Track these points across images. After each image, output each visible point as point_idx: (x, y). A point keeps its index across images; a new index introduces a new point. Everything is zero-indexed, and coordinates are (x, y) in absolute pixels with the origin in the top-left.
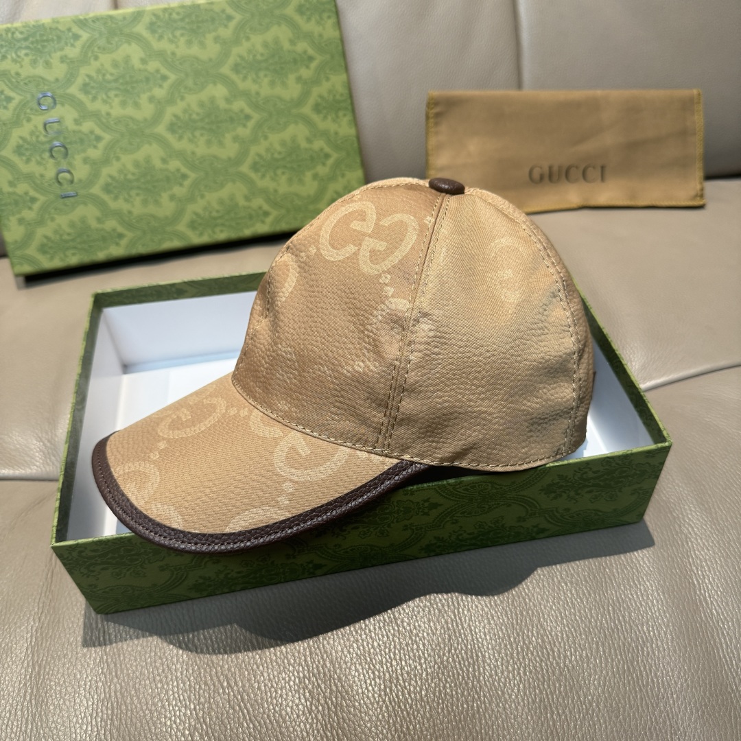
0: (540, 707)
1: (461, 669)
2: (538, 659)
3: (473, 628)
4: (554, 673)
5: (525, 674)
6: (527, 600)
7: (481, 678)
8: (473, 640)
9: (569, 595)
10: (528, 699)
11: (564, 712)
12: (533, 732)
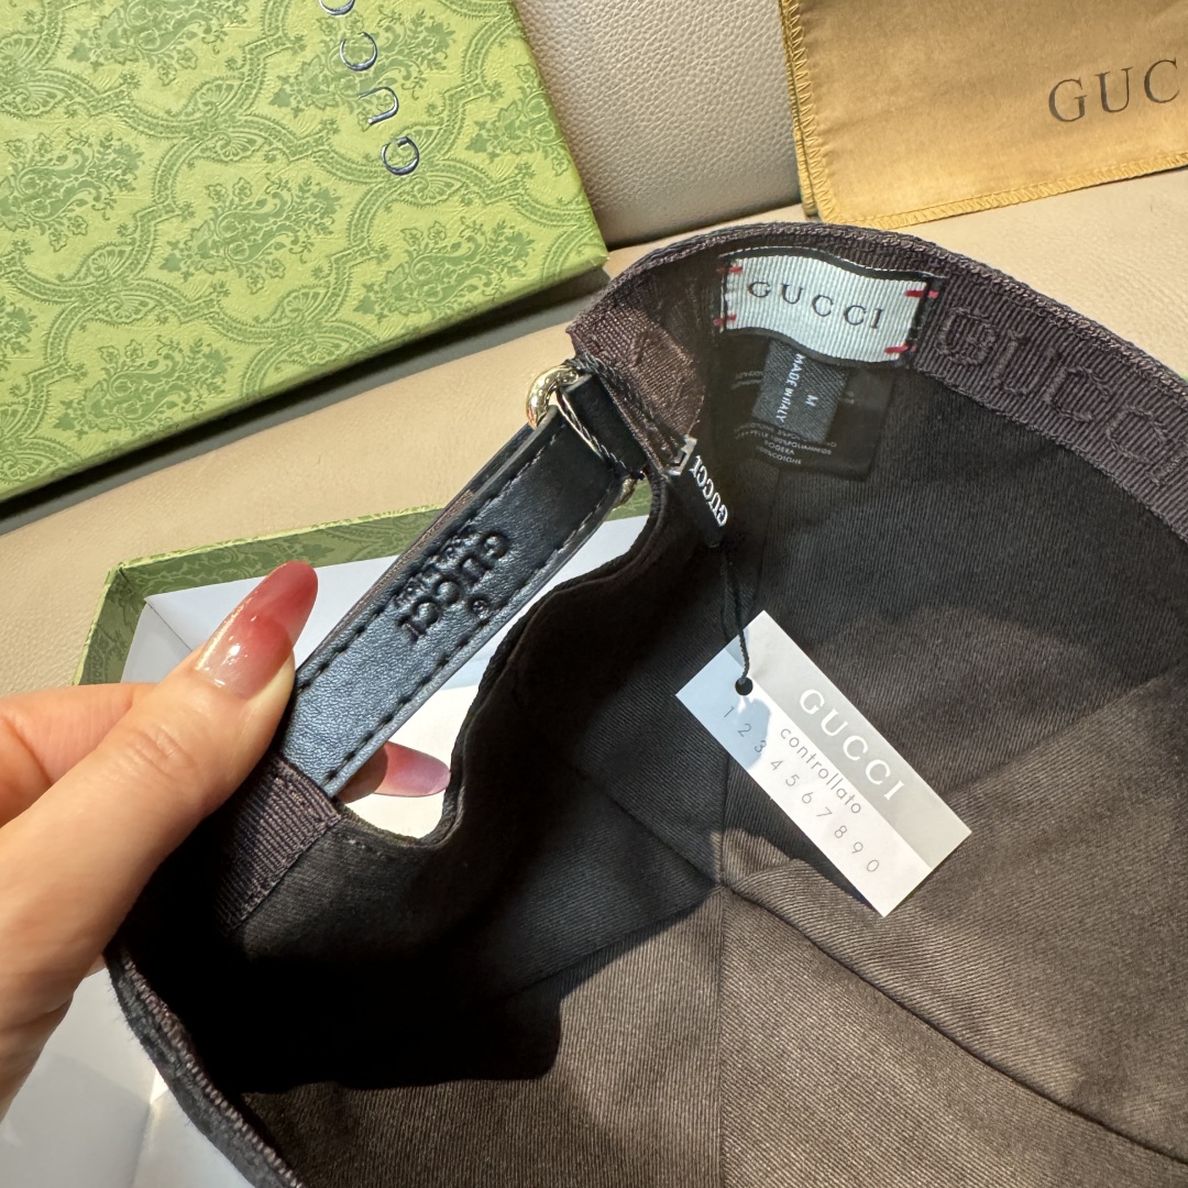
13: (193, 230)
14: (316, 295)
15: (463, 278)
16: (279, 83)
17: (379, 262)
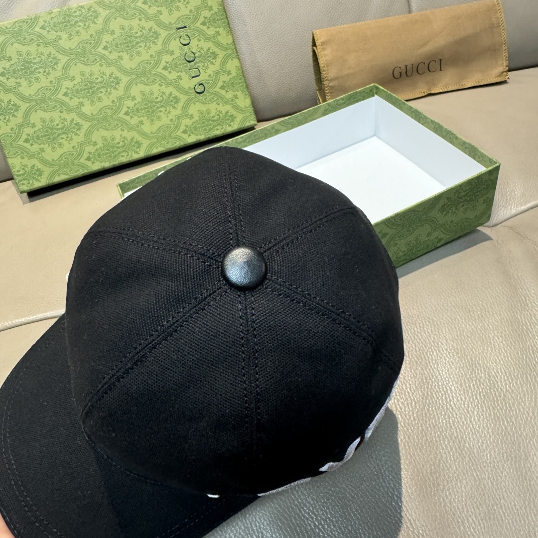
0: (494, 418)
1: (438, 398)
2: (488, 388)
3: (441, 372)
4: (500, 396)
5: (481, 398)
6: (474, 351)
7: (452, 403)
8: (442, 379)
9: (502, 346)
10: (485, 414)
11: (511, 420)
12: (493, 434)
13: (135, 104)
14: (170, 127)
15: (214, 126)
16: (165, 64)
17: (191, 119)
